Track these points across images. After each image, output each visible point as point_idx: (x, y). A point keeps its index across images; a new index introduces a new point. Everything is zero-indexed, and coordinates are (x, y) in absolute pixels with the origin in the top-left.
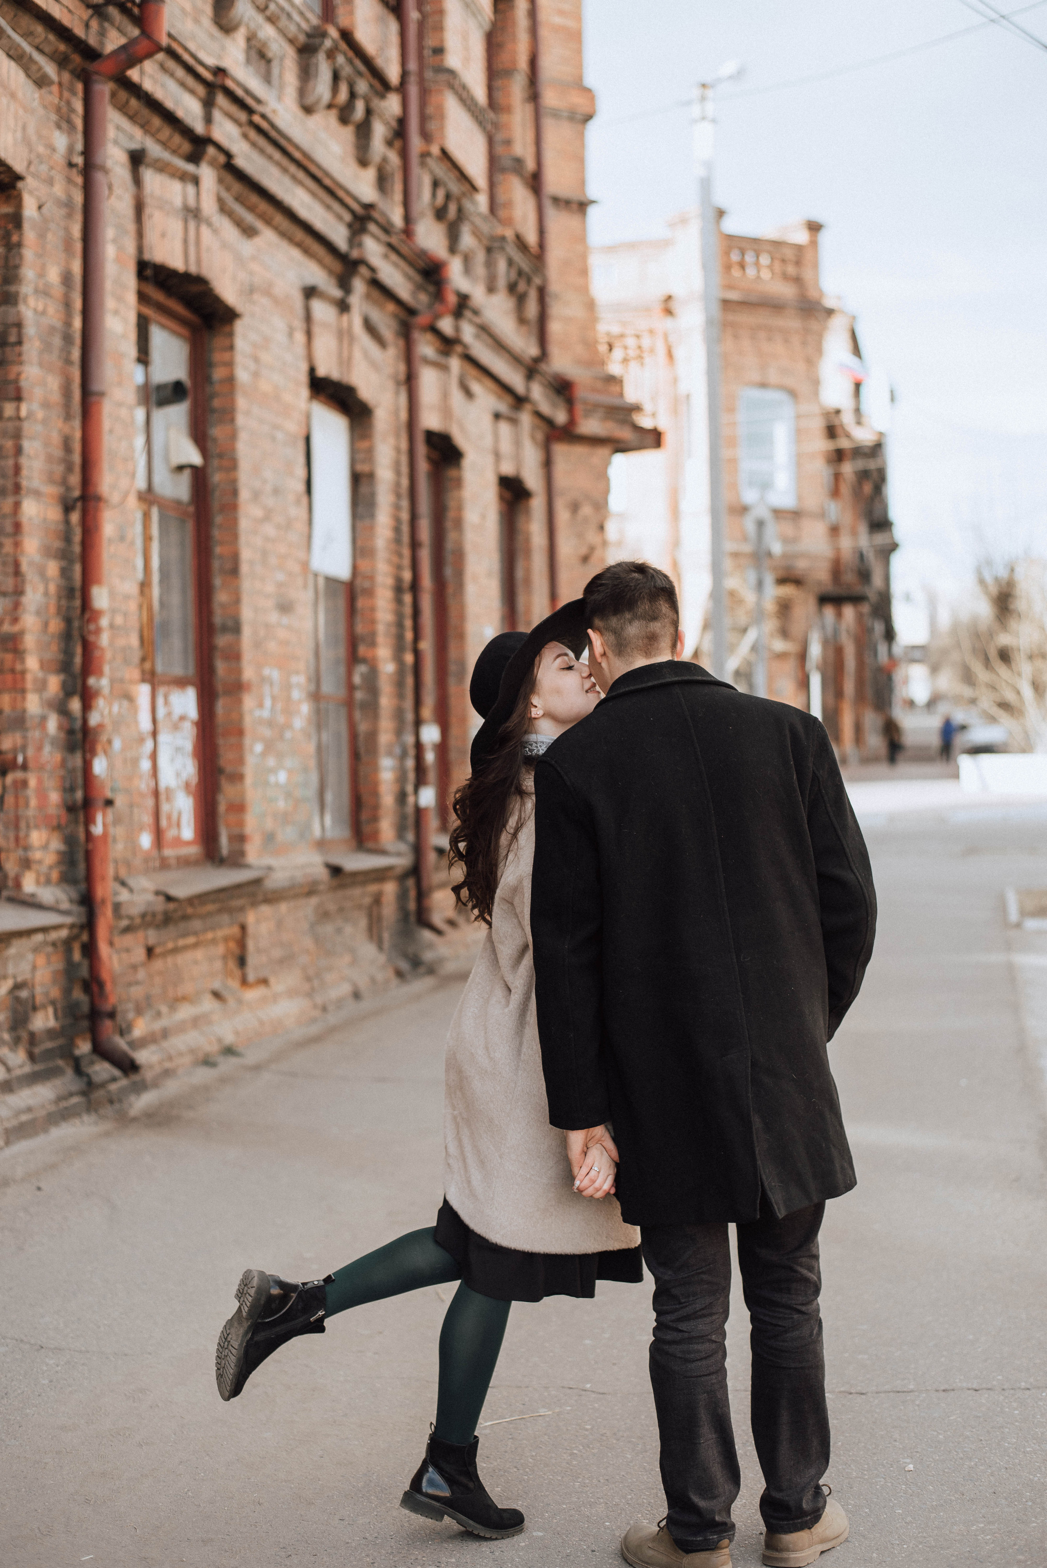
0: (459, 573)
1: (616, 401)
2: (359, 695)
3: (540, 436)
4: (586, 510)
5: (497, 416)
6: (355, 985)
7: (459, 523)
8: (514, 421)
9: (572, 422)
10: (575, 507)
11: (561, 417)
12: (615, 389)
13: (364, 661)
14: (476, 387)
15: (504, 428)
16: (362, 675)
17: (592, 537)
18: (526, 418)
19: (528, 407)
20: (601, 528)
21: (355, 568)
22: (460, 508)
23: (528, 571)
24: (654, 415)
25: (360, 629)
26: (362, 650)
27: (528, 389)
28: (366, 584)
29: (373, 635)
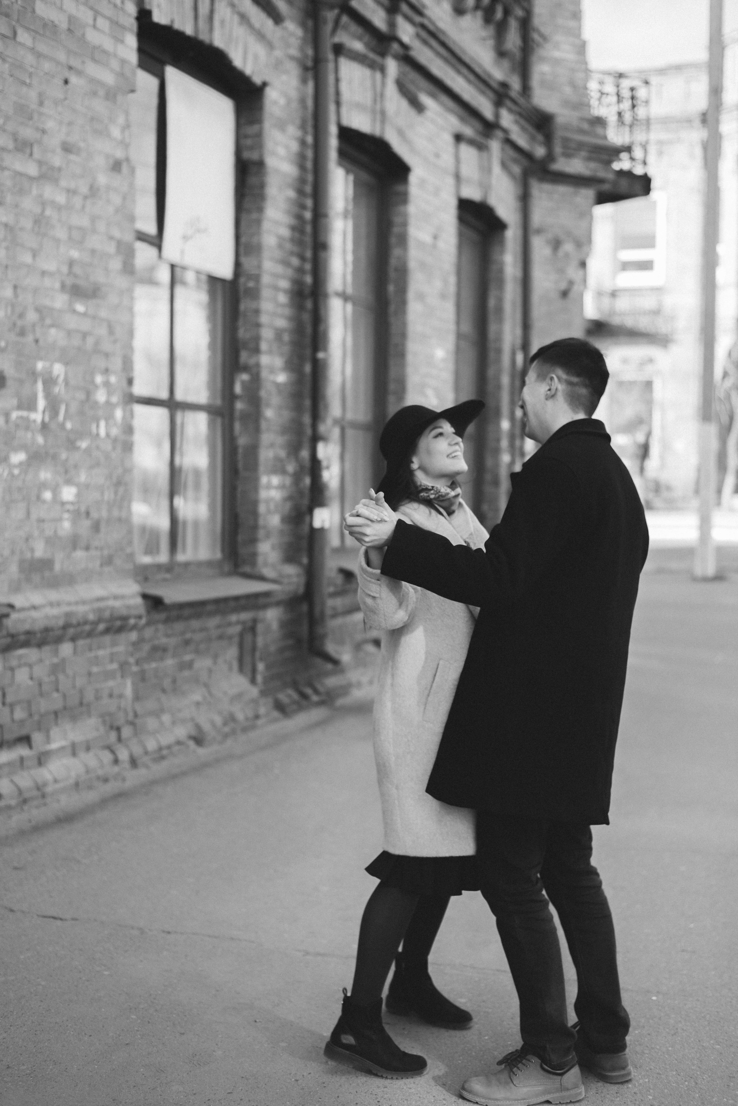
0: (402, 290)
1: (600, 142)
2: (239, 406)
3: (517, 170)
4: (568, 247)
5: (458, 138)
6: (198, 727)
7: (403, 240)
8: (481, 147)
9: (550, 157)
10: (556, 244)
11: (540, 152)
12: (599, 130)
13: (246, 369)
14: (425, 99)
15: (467, 152)
16: (243, 383)
17: (573, 272)
18: (495, 146)
19: (499, 134)
20: (583, 264)
21: (238, 265)
22: (405, 224)
23: (500, 300)
24: (645, 163)
25: (242, 333)
26: (244, 356)
27: (497, 116)
28: (251, 284)
29: (257, 339)
